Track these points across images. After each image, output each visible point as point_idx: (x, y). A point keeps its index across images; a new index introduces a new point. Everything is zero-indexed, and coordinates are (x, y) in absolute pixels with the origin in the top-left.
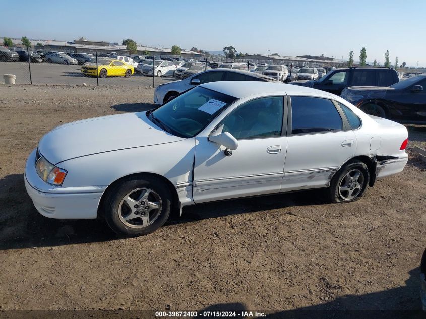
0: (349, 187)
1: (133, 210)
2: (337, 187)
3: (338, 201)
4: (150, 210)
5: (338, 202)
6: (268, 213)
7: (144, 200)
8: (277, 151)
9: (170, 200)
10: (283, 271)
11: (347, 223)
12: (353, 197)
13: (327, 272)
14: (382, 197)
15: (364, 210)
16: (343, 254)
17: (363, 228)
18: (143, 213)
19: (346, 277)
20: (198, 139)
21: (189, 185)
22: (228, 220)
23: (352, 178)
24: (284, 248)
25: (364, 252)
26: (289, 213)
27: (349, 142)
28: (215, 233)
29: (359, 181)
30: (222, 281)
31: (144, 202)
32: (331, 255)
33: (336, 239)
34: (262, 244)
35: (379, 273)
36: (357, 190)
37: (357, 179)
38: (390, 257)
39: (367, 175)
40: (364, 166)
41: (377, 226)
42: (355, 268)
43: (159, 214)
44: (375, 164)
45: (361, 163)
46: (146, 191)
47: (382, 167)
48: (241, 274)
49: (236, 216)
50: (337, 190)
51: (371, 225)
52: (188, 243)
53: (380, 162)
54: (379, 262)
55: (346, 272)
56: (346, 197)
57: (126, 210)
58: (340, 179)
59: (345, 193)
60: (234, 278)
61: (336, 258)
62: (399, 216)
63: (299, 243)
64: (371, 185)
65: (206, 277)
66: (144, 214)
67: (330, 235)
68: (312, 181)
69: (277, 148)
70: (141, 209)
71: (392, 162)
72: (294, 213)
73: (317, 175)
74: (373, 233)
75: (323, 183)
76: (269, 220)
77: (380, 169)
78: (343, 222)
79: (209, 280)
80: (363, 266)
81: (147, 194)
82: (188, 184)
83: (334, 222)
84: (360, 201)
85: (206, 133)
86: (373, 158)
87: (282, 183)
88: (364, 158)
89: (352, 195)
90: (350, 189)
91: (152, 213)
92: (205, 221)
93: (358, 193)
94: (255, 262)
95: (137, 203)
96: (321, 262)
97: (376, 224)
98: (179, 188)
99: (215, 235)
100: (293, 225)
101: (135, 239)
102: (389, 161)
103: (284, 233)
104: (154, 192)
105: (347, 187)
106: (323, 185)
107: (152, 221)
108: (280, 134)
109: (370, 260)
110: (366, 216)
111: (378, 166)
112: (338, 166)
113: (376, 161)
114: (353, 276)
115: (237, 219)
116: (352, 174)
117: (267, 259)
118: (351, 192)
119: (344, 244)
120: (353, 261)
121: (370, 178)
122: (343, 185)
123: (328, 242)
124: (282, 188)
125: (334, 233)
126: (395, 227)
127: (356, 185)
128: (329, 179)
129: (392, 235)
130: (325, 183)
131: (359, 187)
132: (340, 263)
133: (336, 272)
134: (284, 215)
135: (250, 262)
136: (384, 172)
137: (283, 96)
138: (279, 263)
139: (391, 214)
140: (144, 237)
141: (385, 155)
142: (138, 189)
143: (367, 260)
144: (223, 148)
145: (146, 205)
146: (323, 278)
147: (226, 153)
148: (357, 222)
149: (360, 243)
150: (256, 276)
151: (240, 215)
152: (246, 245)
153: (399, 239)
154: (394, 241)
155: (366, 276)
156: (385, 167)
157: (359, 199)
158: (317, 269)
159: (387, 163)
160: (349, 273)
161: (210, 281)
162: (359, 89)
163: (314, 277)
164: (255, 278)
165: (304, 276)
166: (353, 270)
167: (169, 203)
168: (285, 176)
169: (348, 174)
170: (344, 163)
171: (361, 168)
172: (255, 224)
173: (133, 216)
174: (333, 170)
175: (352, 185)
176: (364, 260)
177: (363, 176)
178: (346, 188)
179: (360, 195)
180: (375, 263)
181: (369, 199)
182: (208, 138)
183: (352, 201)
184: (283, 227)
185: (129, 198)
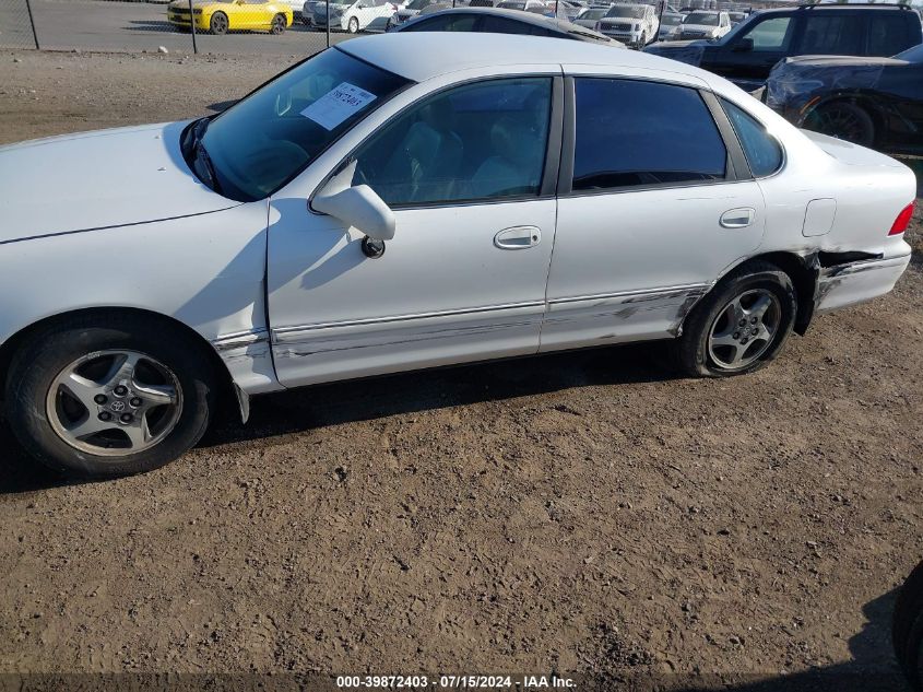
0: (737, 336)
1: (94, 409)
2: (703, 336)
3: (705, 371)
4: (145, 408)
5: (704, 376)
6: (504, 407)
7: (124, 383)
8: (525, 241)
9: (204, 382)
10: (493, 599)
11: (714, 440)
12: (748, 361)
13: (621, 602)
14: (828, 361)
15: (770, 400)
16: (682, 541)
17: (756, 456)
18: (127, 418)
19: (675, 621)
20: (279, 205)
21: (257, 341)
22: (389, 430)
23: (746, 312)
24: (517, 520)
25: (744, 537)
26: (562, 409)
27: (742, 215)
28: (339, 471)
29: (767, 320)
30: (304, 630)
31: (125, 390)
32: (645, 547)
33: (672, 493)
34: (459, 507)
35: (772, 610)
36: (760, 343)
37: (761, 314)
38: (815, 555)
39: (790, 306)
40: (784, 278)
41: (796, 451)
42: (704, 591)
43: (176, 418)
44: (815, 274)
45: (775, 273)
46: (125, 358)
47: (834, 282)
48: (367, 608)
49: (415, 416)
50: (702, 344)
51: (782, 449)
52: (253, 500)
53: (830, 269)
54: (780, 572)
55: (678, 603)
56: (728, 361)
57: (72, 410)
58: (713, 314)
59: (726, 353)
60: (344, 622)
61: (659, 558)
62: (863, 421)
63: (564, 503)
64: (801, 329)
65: (263, 618)
66: (130, 418)
67: (661, 477)
68: (632, 322)
69: (524, 234)
70: (117, 406)
71: (864, 269)
72: (576, 408)
73: (644, 306)
74: (780, 473)
75: (661, 326)
76: (504, 428)
77: (826, 288)
78: (705, 436)
79: (270, 626)
80: (730, 583)
81: (128, 366)
82: (255, 337)
83: (679, 436)
84: (767, 374)
85: (302, 188)
86: (810, 258)
87: (540, 332)
88: (784, 259)
89: (746, 356)
90: (740, 340)
91: (157, 416)
92: (323, 433)
93: (761, 352)
94: (422, 568)
95: (102, 390)
96: (614, 568)
97: (796, 443)
98: (223, 348)
99: (336, 477)
100: (564, 445)
101: (109, 484)
102: (855, 266)
103: (531, 470)
104: (153, 361)
105: (730, 336)
106: (662, 333)
107: (160, 438)
108: (536, 192)
109: (755, 565)
110: (773, 417)
111: (822, 279)
112: (707, 280)
113: (818, 267)
114: (695, 617)
115: (416, 425)
116: (748, 303)
117: (460, 556)
118: (742, 349)
119: (691, 510)
120: (705, 568)
121: (798, 313)
122: (720, 330)
123: (647, 503)
124: (543, 343)
125: (672, 473)
126: (845, 455)
127: (757, 330)
128: (679, 316)
129: (832, 479)
130: (668, 328)
131: (766, 336)
132: (667, 572)
133: (647, 603)
134: (545, 413)
135: (405, 568)
136: (837, 296)
137: (551, 77)
138: (491, 570)
139: (844, 412)
140: (139, 479)
141: (845, 248)
142: (97, 354)
143: (747, 564)
144: (356, 234)
145: (130, 395)
146: (603, 627)
147: (368, 249)
148: (743, 439)
149: (737, 507)
150: (411, 614)
151: (426, 412)
152: (414, 510)
153: (849, 495)
154: (836, 499)
155: (731, 621)
156: (843, 281)
157: (761, 367)
158: (594, 594)
159: (848, 272)
160: (684, 609)
161: (273, 629)
162: (813, 63)
163: (578, 620)
164: (405, 623)
165: (551, 616)
166: (699, 596)
167: (203, 389)
168: (549, 312)
169: (736, 302)
170: (723, 273)
171: (773, 285)
172: (460, 440)
173: (94, 424)
174: (692, 293)
175: (745, 332)
176: (738, 563)
177: (778, 306)
178: (728, 340)
179: (767, 356)
180: (768, 575)
181: (791, 367)
182: (310, 203)
183: (743, 371)
184: (532, 449)
185: (74, 377)
